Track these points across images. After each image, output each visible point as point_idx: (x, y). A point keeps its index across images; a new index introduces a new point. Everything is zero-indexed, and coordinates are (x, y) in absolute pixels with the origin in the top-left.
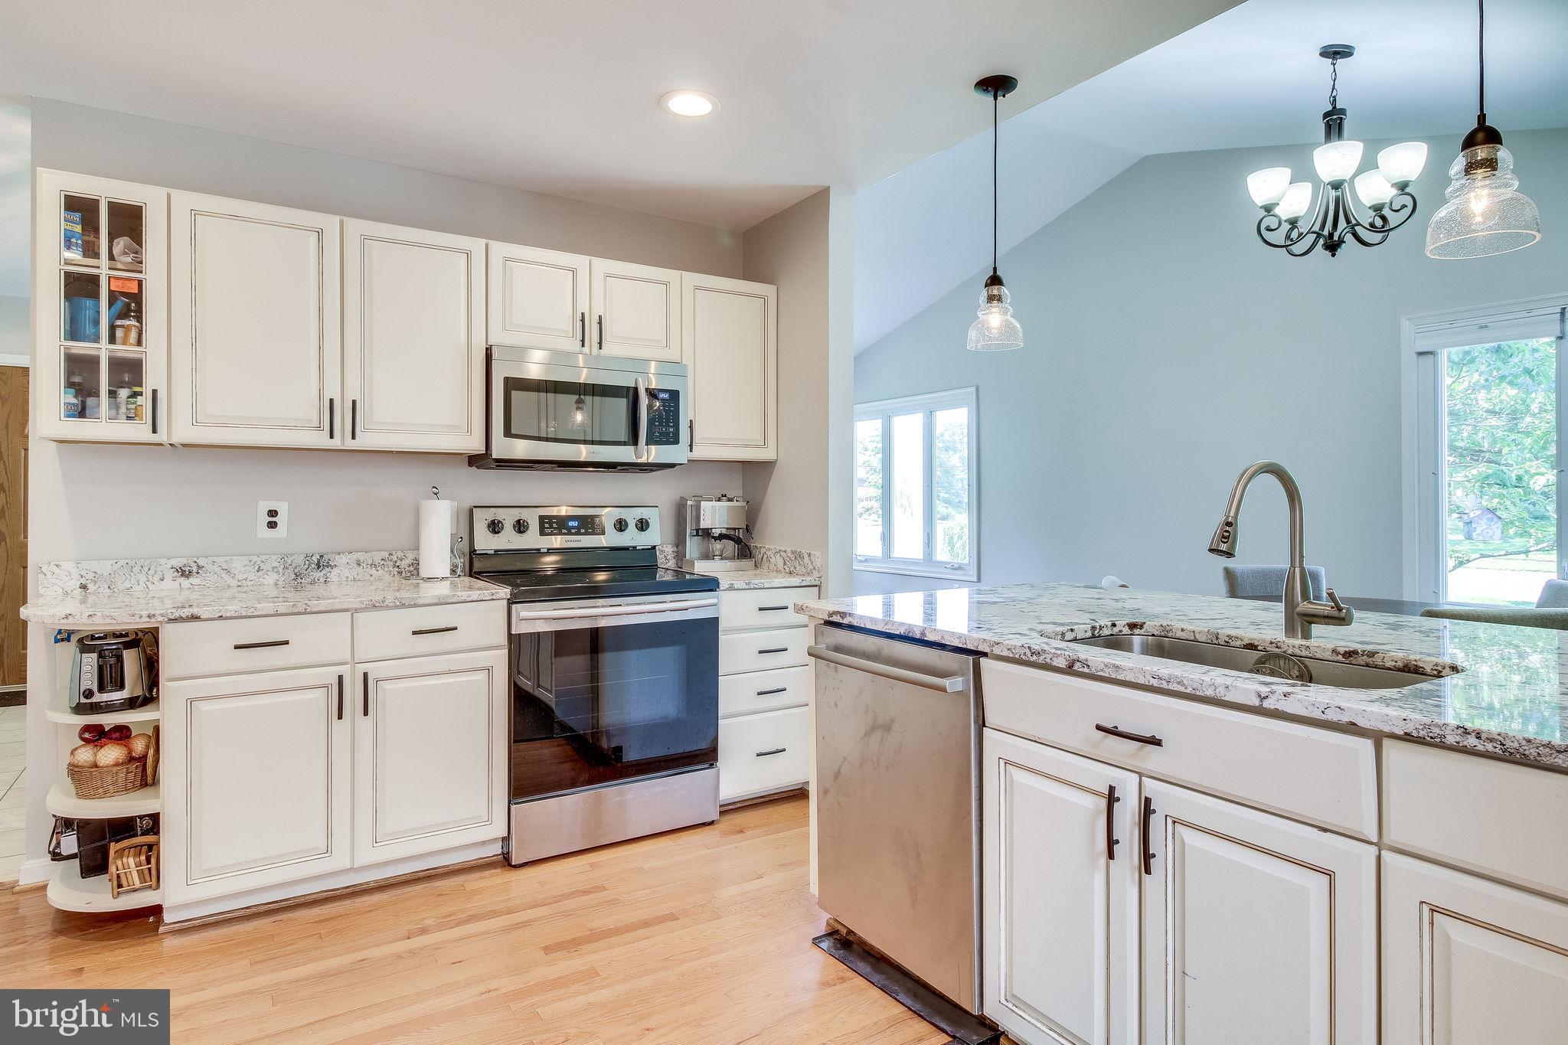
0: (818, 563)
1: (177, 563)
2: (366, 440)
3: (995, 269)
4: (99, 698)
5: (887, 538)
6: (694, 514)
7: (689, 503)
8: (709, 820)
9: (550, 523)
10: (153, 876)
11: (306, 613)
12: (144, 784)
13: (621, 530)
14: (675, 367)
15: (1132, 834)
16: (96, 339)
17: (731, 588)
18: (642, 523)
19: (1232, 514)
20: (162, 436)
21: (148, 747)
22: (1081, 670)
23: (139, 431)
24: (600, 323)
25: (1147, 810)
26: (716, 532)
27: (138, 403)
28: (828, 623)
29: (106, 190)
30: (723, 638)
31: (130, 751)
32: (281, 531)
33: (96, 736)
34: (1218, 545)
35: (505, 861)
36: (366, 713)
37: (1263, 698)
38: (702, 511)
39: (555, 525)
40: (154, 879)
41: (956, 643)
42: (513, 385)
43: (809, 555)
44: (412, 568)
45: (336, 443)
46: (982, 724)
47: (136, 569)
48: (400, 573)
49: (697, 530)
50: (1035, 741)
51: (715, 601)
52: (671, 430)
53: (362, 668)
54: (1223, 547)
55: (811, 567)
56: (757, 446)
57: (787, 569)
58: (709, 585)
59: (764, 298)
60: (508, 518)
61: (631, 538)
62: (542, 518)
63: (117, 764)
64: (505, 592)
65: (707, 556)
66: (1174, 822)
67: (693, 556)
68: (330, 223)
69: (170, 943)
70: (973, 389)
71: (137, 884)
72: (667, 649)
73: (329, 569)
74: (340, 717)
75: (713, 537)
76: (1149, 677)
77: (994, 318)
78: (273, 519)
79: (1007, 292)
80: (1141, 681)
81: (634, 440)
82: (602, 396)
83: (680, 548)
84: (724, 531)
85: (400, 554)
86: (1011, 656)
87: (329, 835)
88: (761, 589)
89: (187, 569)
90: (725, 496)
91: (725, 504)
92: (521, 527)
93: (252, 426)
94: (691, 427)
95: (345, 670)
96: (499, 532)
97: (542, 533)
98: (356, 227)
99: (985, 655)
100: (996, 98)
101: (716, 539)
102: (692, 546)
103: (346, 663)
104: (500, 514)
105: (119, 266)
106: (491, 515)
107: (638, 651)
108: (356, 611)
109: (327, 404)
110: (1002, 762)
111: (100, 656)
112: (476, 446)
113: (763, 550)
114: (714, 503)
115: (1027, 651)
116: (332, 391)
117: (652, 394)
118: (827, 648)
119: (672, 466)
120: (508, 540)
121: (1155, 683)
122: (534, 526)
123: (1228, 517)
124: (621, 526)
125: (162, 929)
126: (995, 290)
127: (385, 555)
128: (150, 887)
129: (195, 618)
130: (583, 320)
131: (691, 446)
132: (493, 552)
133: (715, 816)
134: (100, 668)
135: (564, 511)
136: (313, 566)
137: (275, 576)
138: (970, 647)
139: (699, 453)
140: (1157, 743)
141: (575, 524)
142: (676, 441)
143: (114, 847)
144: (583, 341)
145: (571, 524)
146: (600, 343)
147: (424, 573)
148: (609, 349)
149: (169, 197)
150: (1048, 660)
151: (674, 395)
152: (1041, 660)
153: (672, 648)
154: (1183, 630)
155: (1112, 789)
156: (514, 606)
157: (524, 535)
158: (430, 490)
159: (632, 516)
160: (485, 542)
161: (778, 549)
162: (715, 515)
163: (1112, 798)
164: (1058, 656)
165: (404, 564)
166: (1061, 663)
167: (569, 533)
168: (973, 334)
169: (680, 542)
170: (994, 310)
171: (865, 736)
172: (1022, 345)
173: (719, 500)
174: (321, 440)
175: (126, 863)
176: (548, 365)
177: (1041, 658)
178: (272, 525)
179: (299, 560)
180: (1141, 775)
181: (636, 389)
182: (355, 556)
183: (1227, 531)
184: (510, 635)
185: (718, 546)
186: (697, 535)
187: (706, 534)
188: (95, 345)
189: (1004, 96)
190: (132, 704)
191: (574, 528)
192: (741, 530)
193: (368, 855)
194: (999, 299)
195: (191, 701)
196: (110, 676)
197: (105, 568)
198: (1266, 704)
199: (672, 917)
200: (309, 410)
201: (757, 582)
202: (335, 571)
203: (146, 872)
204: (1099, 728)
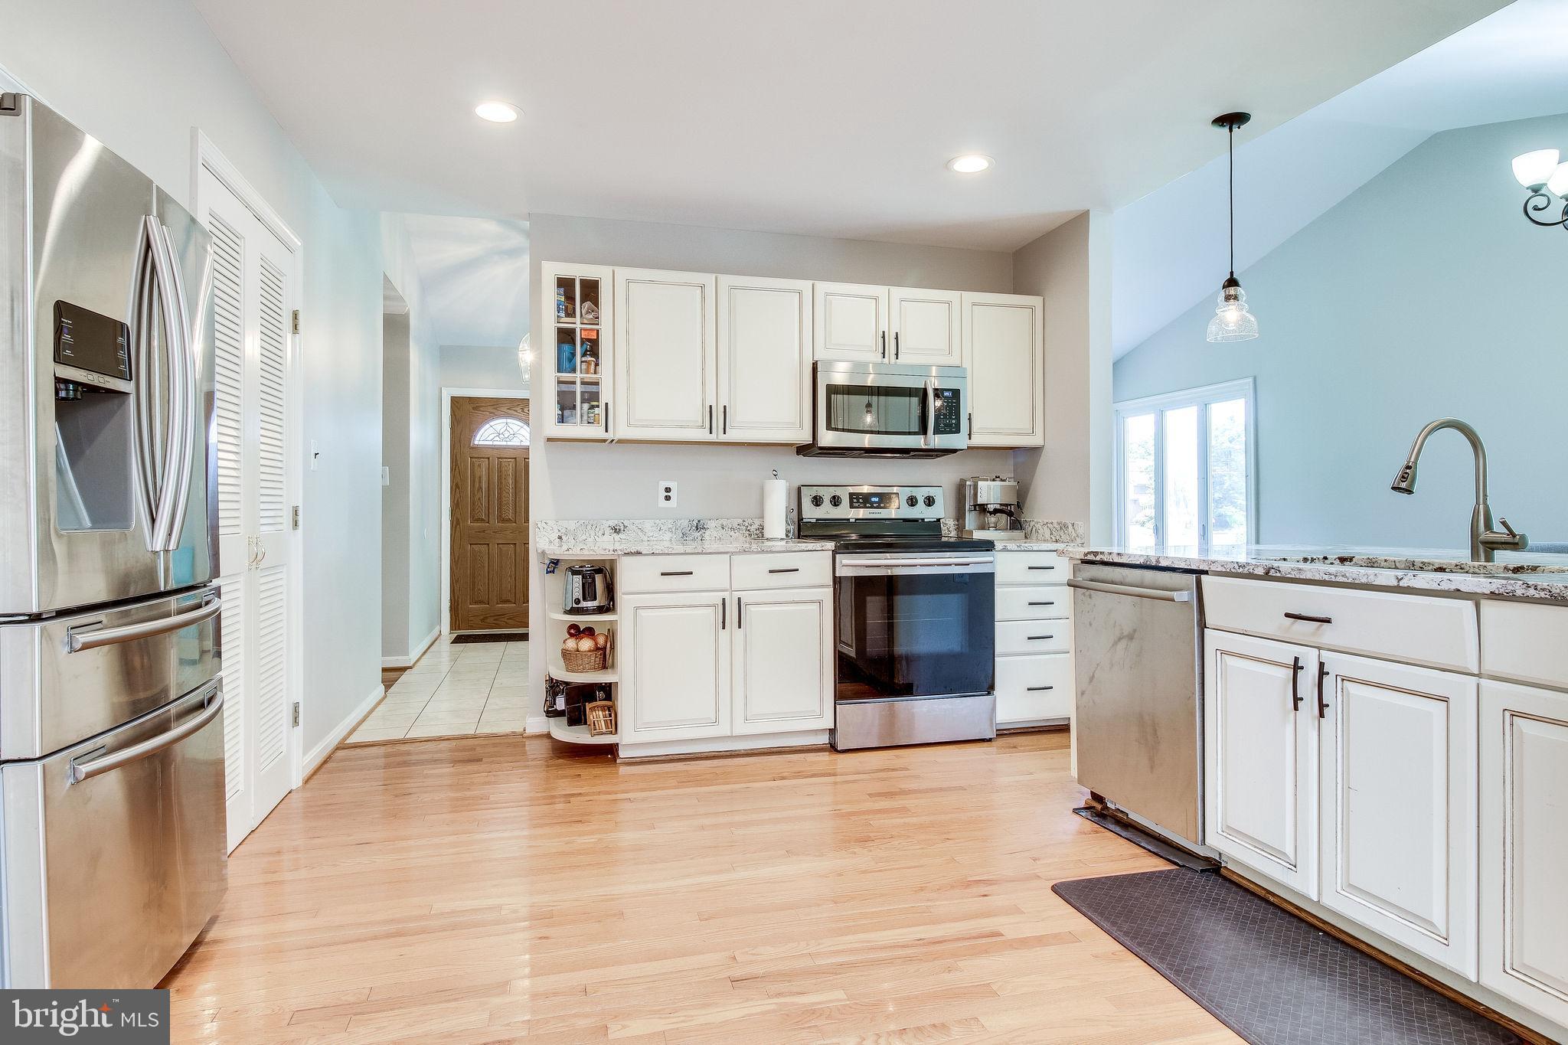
0: (1081, 531)
1: (612, 523)
2: (733, 435)
3: (1232, 273)
4: (584, 604)
5: (1160, 530)
6: (972, 492)
7: (968, 483)
8: (987, 737)
9: (858, 499)
10: (613, 726)
11: (702, 553)
12: (604, 667)
13: (912, 505)
14: (958, 371)
15: (1312, 693)
16: (574, 370)
17: (1005, 550)
18: (929, 500)
19: (1412, 460)
20: (609, 436)
21: (606, 642)
22: (1274, 575)
23: (596, 431)
24: (897, 338)
25: (1322, 673)
26: (991, 508)
27: (596, 413)
28: (1084, 562)
29: (579, 272)
30: (999, 591)
31: (596, 644)
32: (673, 503)
33: (575, 631)
34: (1399, 484)
35: (833, 748)
36: (740, 627)
37: (1399, 580)
38: (979, 490)
39: (861, 501)
40: (614, 727)
41: (1183, 565)
42: (832, 390)
43: (1073, 525)
44: (758, 532)
45: (713, 438)
46: (1203, 625)
47: (589, 527)
48: (750, 535)
49: (975, 506)
50: (1243, 634)
51: (991, 559)
52: (954, 421)
53: (737, 595)
54: (1403, 485)
55: (1074, 535)
56: (1028, 434)
57: (1053, 538)
58: (988, 546)
59: (1032, 308)
60: (826, 495)
61: (920, 512)
62: (851, 495)
63: (590, 651)
64: (830, 545)
65: (983, 527)
66: (1343, 680)
67: (971, 528)
68: (708, 279)
69: (623, 770)
70: (1251, 380)
71: (604, 730)
72: (952, 595)
73: (703, 531)
74: (724, 628)
75: (989, 512)
76: (1322, 574)
77: (1231, 314)
78: (667, 494)
79: (1243, 292)
80: (1317, 577)
81: (924, 430)
82: (886, 396)
83: (961, 521)
84: (998, 507)
85: (750, 521)
86: (1224, 570)
87: (717, 711)
88: (1029, 551)
89: (618, 528)
90: (999, 477)
91: (998, 483)
92: (836, 501)
93: (661, 426)
94: (970, 419)
95: (726, 595)
96: (820, 505)
97: (852, 507)
98: (726, 280)
99: (1206, 572)
100: (1231, 131)
101: (991, 513)
102: (971, 520)
103: (726, 591)
104: (821, 492)
105: (586, 322)
106: (814, 492)
107: (929, 596)
108: (733, 553)
109: (708, 409)
110: (1219, 653)
111: (583, 578)
112: (805, 437)
113: (1032, 524)
114: (989, 483)
115: (1236, 565)
116: (711, 400)
117: (938, 393)
118: (1083, 580)
119: (954, 451)
120: (827, 511)
121: (1327, 578)
122: (846, 501)
123: (1409, 462)
124: (912, 501)
125: (618, 761)
126: (1232, 291)
127: (740, 521)
128: (611, 733)
129: (639, 553)
130: (884, 337)
131: (970, 435)
132: (814, 521)
133: (992, 735)
134: (583, 584)
135: (866, 489)
136: (694, 528)
137: (670, 535)
138: (1194, 567)
139: (978, 440)
140: (1328, 621)
141: (876, 499)
142: (958, 431)
143: (588, 706)
144: (884, 353)
145: (873, 499)
146: (897, 354)
147: (767, 535)
148: (902, 359)
149: (613, 272)
150: (1251, 570)
151: (956, 393)
152: (1246, 571)
153: (956, 595)
154: (1386, 561)
155: (1296, 659)
156: (837, 556)
157: (838, 507)
158: (771, 473)
159: (921, 494)
160: (811, 513)
161: (1045, 521)
162: (990, 493)
163: (1297, 667)
164: (1258, 566)
165: (752, 528)
166: (1260, 571)
167: (872, 507)
168: (1212, 328)
169: (960, 516)
170: (1231, 307)
171: (1113, 645)
172: (1257, 335)
173: (994, 480)
174: (703, 435)
175: (596, 715)
176: (851, 373)
177: (1246, 569)
178: (668, 498)
179: (685, 523)
180: (1319, 648)
181: (925, 390)
182: (720, 522)
183: (1406, 473)
184: (834, 577)
185: (992, 519)
186: (975, 510)
187: (982, 509)
188: (574, 375)
189: (1239, 128)
190: (601, 610)
191: (876, 502)
192: (1012, 506)
193: (741, 729)
194: (1236, 298)
195: (637, 608)
196: (589, 592)
197: (572, 525)
198: (1401, 584)
199: (962, 788)
200: (697, 414)
201: (1026, 545)
202: (708, 532)
203: (609, 722)
204: (1288, 615)
